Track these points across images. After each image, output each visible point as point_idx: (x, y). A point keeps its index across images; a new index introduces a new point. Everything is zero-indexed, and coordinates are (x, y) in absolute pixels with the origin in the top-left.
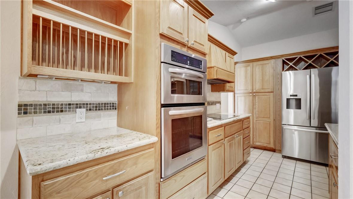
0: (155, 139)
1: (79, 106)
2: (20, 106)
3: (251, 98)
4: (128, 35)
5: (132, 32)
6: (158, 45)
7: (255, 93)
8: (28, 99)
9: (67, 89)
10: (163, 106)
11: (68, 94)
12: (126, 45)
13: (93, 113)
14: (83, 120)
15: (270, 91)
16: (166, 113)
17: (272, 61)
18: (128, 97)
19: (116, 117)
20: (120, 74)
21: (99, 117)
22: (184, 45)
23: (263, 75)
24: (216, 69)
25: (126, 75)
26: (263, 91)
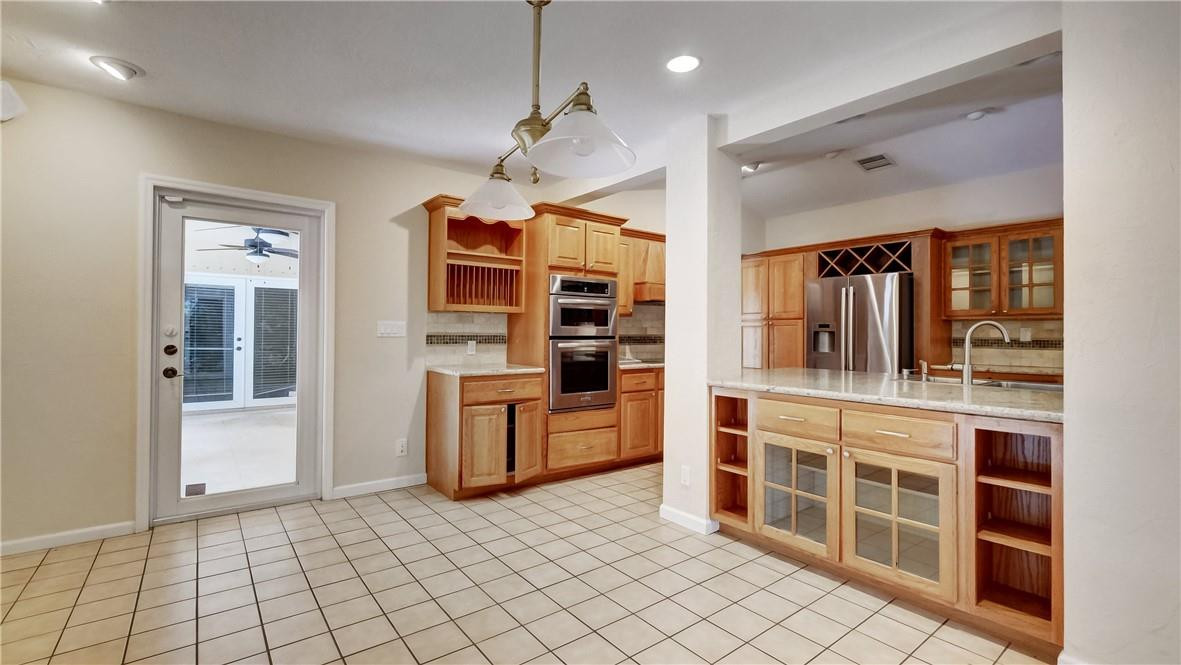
0: (542, 370)
1: (471, 338)
2: (428, 336)
3: (766, 329)
4: (519, 262)
5: (523, 258)
6: (547, 277)
7: (772, 319)
8: (434, 331)
9: (461, 320)
10: (551, 338)
11: (460, 325)
12: (517, 271)
13: (483, 346)
14: (474, 353)
15: (797, 316)
16: (555, 346)
17: (800, 256)
18: (518, 330)
19: (505, 353)
20: (511, 305)
21: (488, 351)
22: (579, 270)
23: (786, 285)
24: (648, 285)
25: (516, 305)
26: (784, 316)
